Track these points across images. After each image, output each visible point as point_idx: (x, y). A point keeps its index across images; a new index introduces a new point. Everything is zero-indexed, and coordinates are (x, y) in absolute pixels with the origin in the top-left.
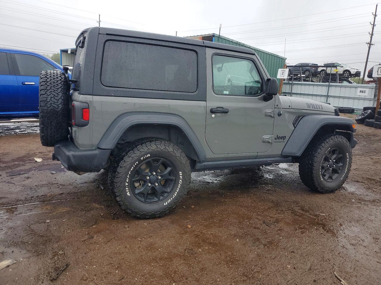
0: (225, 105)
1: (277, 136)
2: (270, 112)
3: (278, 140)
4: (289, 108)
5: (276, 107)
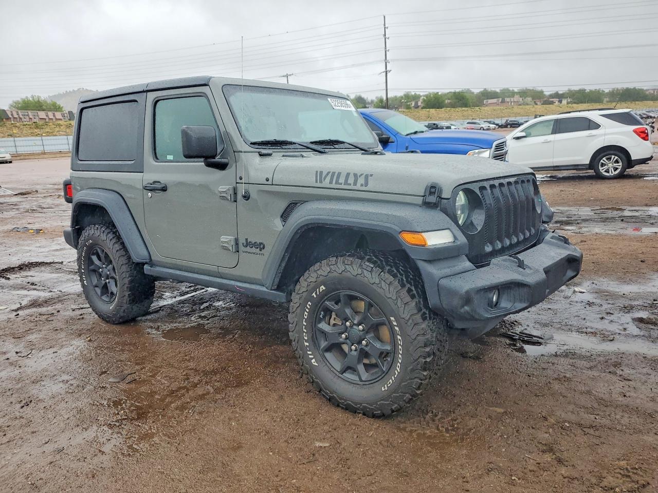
0: (164, 178)
1: (247, 239)
2: (224, 190)
3: (248, 249)
4: (267, 183)
5: (238, 181)
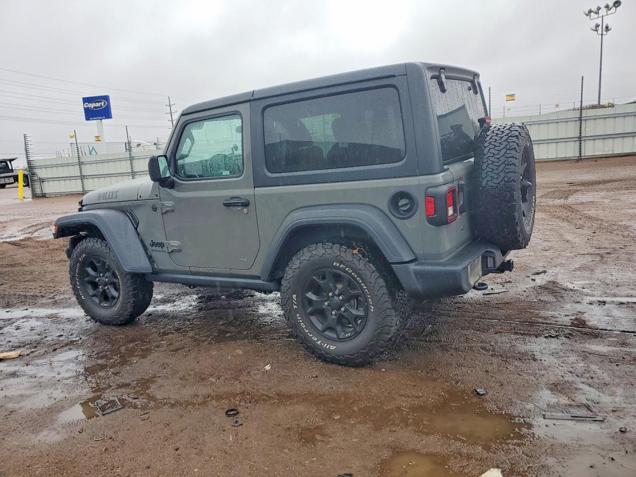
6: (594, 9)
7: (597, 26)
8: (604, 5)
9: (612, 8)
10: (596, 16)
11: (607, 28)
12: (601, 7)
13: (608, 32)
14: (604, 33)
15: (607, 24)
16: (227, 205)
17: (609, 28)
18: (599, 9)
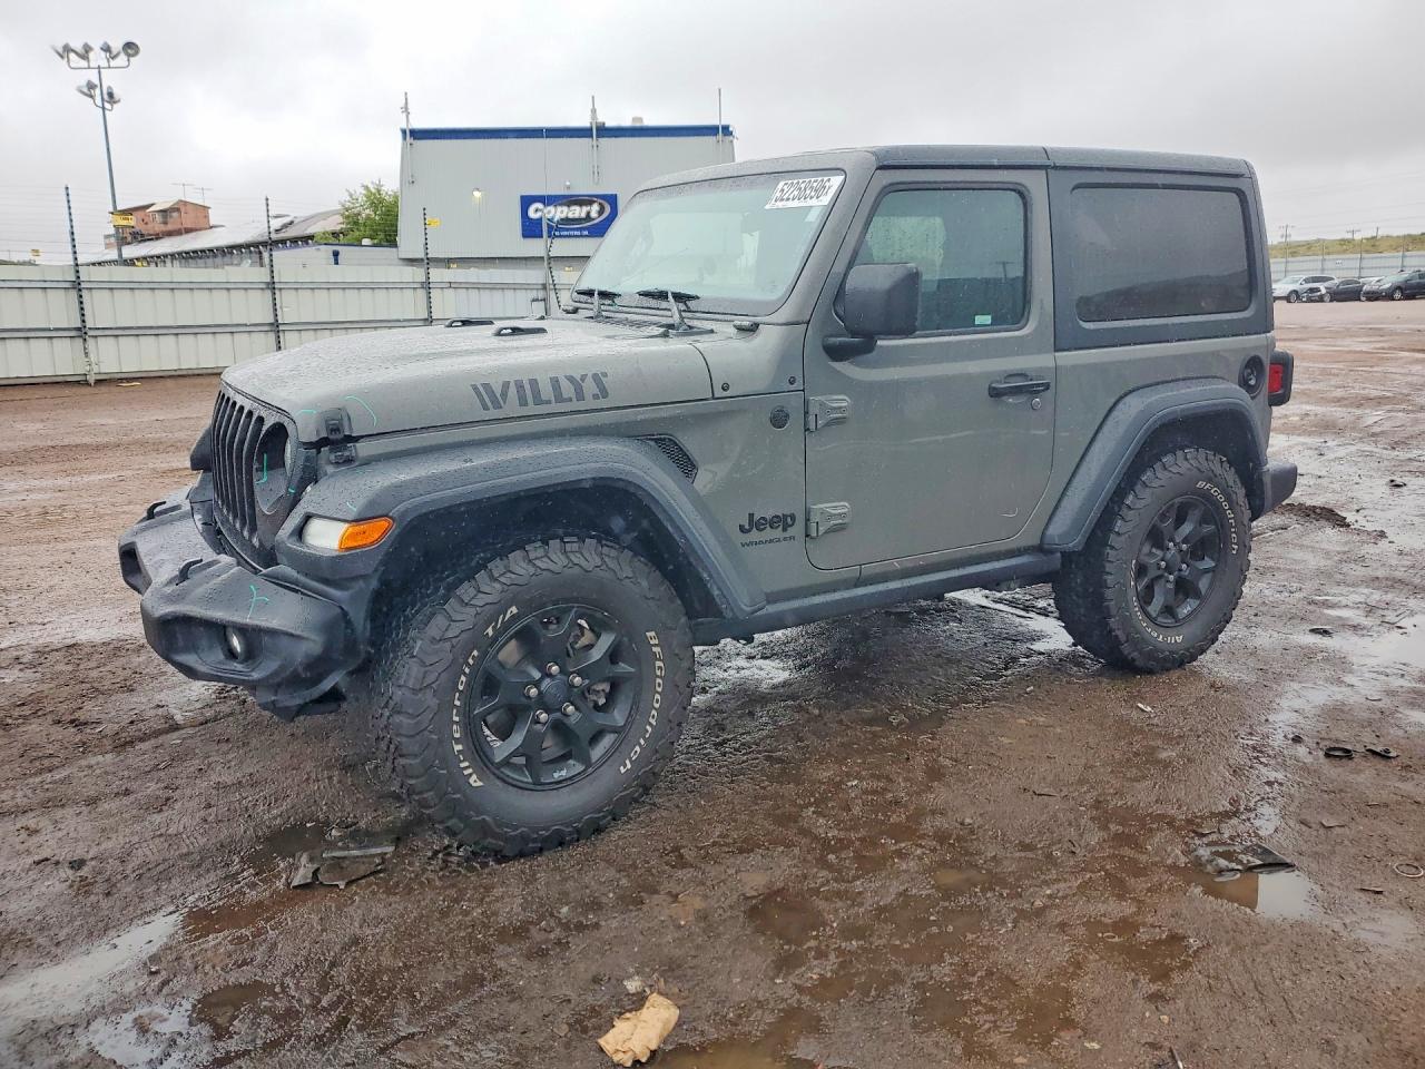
6: (77, 45)
7: (91, 86)
8: (101, 43)
9: (118, 54)
10: (84, 63)
11: (111, 95)
12: (92, 46)
13: (115, 106)
14: (107, 106)
15: (109, 88)
16: (996, 393)
17: (116, 97)
18: (88, 49)
